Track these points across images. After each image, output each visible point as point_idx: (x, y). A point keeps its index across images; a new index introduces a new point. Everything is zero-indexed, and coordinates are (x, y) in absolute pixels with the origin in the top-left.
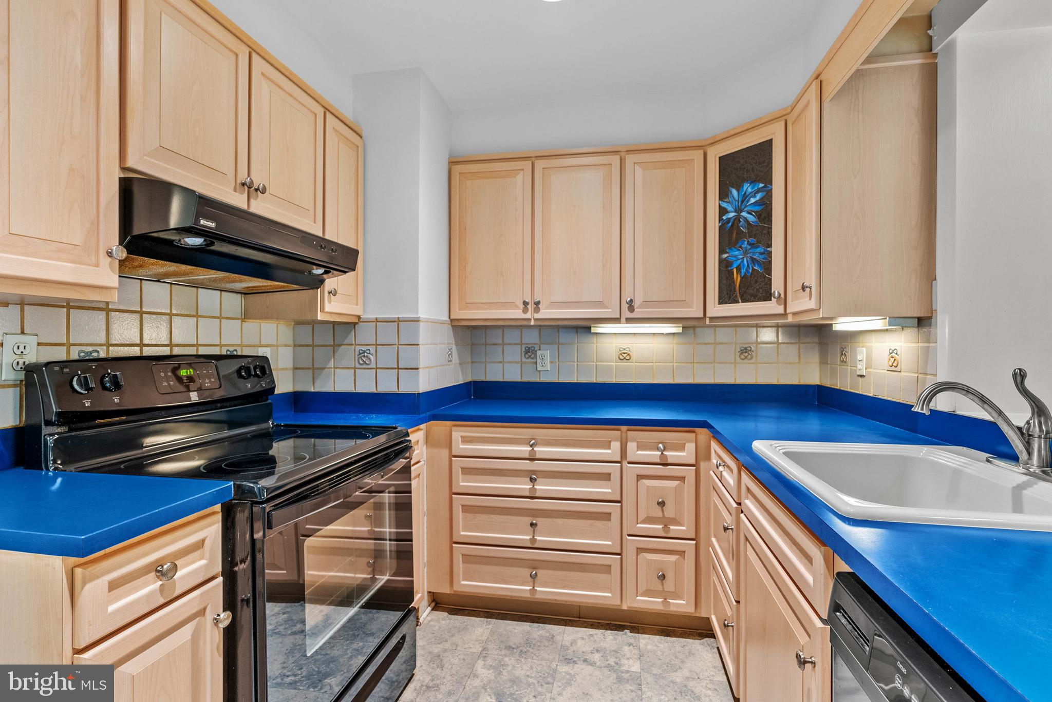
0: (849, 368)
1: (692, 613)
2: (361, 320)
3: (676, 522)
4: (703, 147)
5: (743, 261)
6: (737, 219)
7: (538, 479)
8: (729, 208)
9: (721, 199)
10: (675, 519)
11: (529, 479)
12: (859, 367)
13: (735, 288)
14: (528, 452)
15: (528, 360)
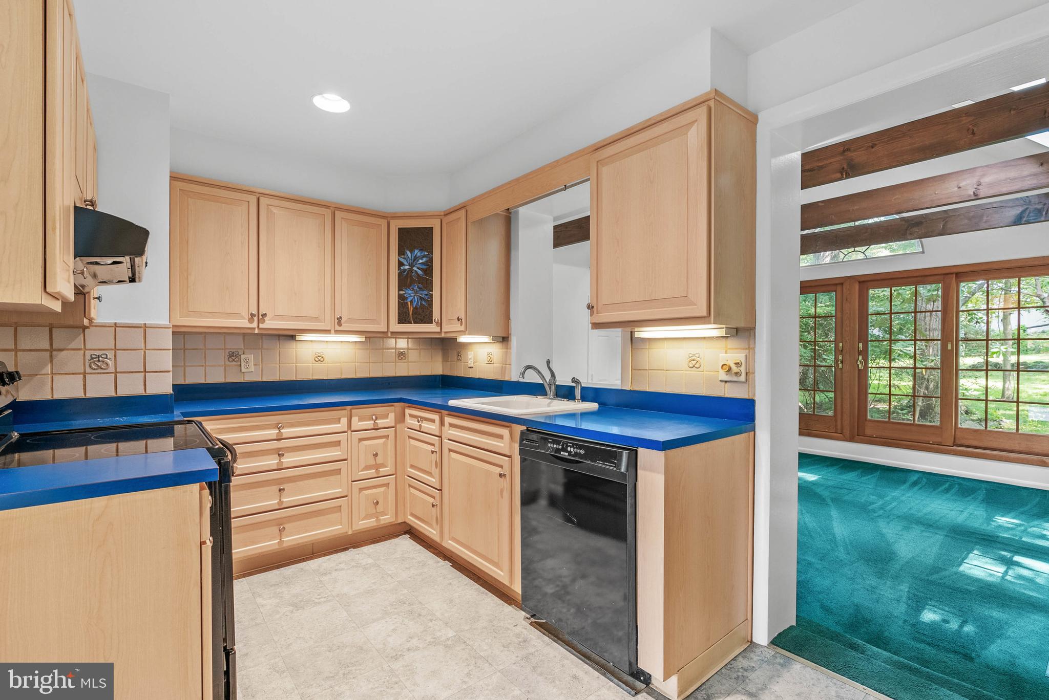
0: (463, 363)
1: (394, 522)
2: (93, 324)
3: (383, 466)
4: (388, 217)
5: (414, 298)
6: (411, 270)
7: (285, 454)
8: (405, 263)
9: (399, 255)
10: (382, 464)
11: (277, 455)
12: (470, 362)
13: (409, 314)
14: (276, 434)
15: (232, 363)
